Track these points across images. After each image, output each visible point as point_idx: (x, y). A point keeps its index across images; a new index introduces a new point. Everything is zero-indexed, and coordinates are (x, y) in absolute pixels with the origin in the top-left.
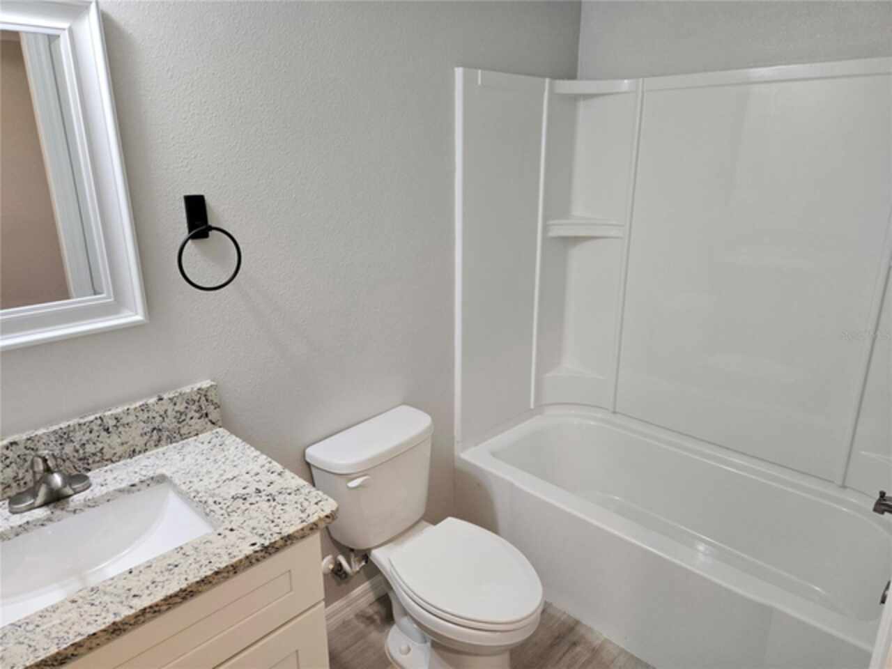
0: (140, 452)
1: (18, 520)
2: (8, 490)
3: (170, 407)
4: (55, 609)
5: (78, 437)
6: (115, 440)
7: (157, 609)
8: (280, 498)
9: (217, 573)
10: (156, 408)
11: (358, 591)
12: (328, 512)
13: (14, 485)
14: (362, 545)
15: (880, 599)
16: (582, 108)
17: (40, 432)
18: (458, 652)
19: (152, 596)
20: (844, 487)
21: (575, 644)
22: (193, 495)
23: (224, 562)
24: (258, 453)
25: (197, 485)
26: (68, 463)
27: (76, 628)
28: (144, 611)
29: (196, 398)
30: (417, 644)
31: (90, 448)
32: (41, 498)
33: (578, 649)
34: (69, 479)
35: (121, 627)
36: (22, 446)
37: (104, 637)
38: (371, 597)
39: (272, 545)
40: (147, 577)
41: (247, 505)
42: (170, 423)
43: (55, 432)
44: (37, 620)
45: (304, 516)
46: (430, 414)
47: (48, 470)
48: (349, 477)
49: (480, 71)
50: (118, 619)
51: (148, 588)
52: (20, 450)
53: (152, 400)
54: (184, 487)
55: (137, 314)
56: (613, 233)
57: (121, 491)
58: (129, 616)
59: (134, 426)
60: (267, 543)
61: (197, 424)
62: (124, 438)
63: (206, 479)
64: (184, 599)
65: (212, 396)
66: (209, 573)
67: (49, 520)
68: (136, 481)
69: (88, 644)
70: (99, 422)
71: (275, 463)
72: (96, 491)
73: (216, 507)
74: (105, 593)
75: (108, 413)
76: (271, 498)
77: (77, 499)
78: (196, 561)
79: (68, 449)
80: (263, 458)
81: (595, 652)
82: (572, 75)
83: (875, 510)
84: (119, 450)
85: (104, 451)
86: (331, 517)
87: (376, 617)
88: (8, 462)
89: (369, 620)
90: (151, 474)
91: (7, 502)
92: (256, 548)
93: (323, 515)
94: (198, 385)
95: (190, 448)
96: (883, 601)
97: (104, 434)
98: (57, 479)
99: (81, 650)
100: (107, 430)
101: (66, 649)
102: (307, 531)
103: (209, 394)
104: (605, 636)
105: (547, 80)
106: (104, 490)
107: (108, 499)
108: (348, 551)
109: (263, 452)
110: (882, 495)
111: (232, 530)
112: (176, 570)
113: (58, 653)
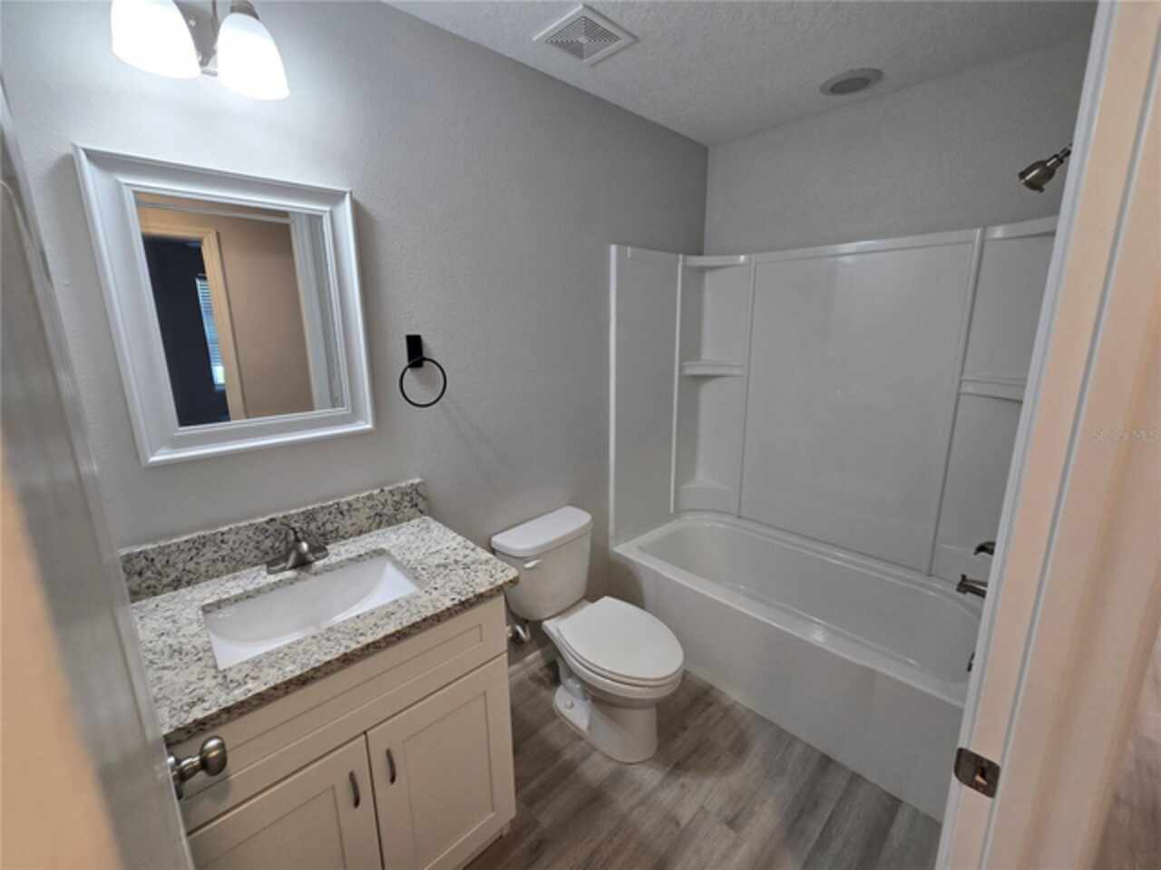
0: (366, 532)
1: (272, 579)
2: (266, 556)
3: (389, 497)
4: (299, 642)
5: (321, 517)
6: (348, 522)
7: (377, 645)
8: (473, 567)
9: (424, 620)
10: (379, 497)
11: (530, 657)
12: (511, 577)
13: (271, 552)
14: (536, 617)
15: (966, 667)
16: (708, 276)
17: (293, 512)
18: (612, 705)
19: (375, 635)
20: (930, 575)
21: (710, 705)
22: (405, 563)
23: (430, 612)
24: (455, 534)
25: (408, 556)
26: (311, 538)
27: (316, 656)
28: (368, 646)
29: (409, 491)
30: (580, 701)
31: (329, 527)
32: (291, 563)
33: (712, 709)
34: (313, 549)
35: (351, 657)
36: (278, 523)
37: (336, 665)
38: (541, 663)
39: (468, 600)
40: (371, 621)
41: (447, 571)
42: (389, 510)
43: (303, 513)
44: (286, 651)
45: (492, 580)
46: (590, 512)
47: (298, 541)
48: (525, 559)
49: (629, 249)
50: (348, 651)
51: (371, 629)
52: (276, 525)
53: (376, 492)
54: (399, 558)
55: (367, 423)
56: (736, 372)
57: (351, 560)
58: (355, 650)
59: (362, 511)
60: (463, 599)
61: (409, 511)
62: (354, 520)
63: (416, 554)
64: (399, 638)
65: (421, 490)
66: (418, 619)
67: (296, 579)
68: (362, 552)
69: (323, 670)
70: (336, 506)
71: (469, 542)
72: (332, 559)
73: (424, 573)
74: (339, 632)
75: (343, 500)
76: (466, 567)
77: (319, 564)
78: (408, 610)
79: (313, 526)
80: (460, 538)
81: (727, 711)
82: (699, 252)
83: (958, 590)
84: (351, 530)
85: (340, 530)
86: (514, 582)
87: (546, 679)
88: (267, 534)
89: (540, 681)
90: (374, 547)
91: (265, 567)
92: (456, 602)
93: (507, 579)
94: (411, 482)
95: (402, 530)
96: (969, 669)
97: (340, 516)
98: (305, 546)
99: (319, 674)
100: (341, 513)
101: (308, 672)
102: (495, 592)
103: (419, 489)
104: (734, 699)
105: (681, 257)
106: (338, 559)
107: (341, 565)
108: (524, 622)
109: (460, 534)
110: (964, 577)
111: (436, 589)
112: (393, 617)
113: (301, 675)
